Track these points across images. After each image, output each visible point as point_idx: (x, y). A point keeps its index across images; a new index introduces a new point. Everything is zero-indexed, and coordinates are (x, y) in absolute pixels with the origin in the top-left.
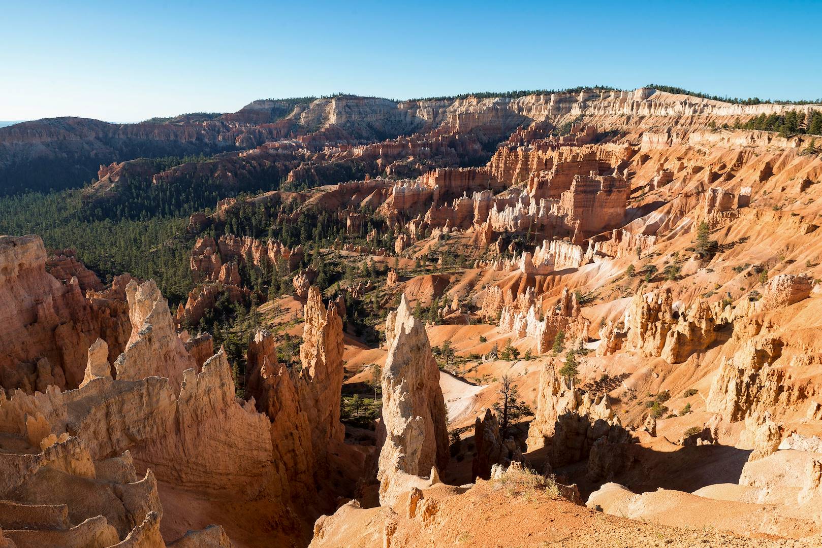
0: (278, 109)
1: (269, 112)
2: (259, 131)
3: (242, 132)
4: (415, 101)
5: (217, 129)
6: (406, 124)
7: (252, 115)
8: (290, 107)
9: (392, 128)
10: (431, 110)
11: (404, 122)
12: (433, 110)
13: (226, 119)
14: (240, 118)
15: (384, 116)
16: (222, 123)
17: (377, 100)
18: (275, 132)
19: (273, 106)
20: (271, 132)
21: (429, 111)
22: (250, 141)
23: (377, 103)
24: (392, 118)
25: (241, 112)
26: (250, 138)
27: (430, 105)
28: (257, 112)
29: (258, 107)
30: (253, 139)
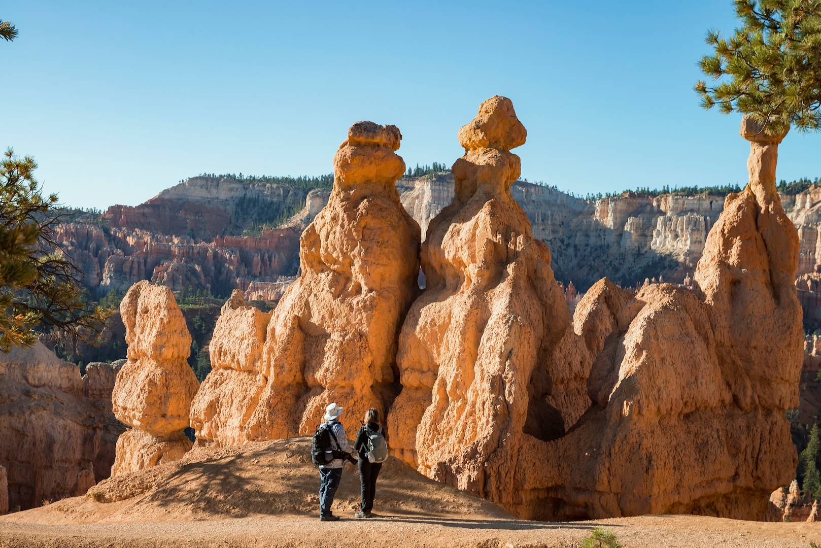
0: (254, 202)
1: (231, 208)
2: (215, 254)
3: (169, 255)
4: (645, 195)
5: (92, 245)
6: (623, 257)
7: (182, 214)
8: (289, 200)
9: (580, 267)
10: (702, 219)
11: (614, 249)
12: (705, 220)
13: (116, 223)
14: (152, 220)
15: (554, 232)
16: (106, 231)
17: (533, 190)
18: (257, 258)
19: (240, 194)
20: (245, 260)
21: (696, 222)
22: (193, 279)
23: (534, 197)
24: (579, 239)
25: (154, 205)
26: (194, 272)
27: (696, 207)
28: (197, 208)
29: (198, 194)
30: (203, 277)
